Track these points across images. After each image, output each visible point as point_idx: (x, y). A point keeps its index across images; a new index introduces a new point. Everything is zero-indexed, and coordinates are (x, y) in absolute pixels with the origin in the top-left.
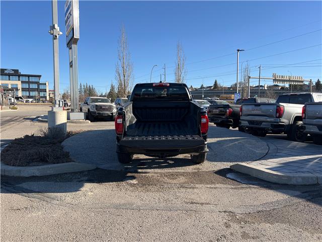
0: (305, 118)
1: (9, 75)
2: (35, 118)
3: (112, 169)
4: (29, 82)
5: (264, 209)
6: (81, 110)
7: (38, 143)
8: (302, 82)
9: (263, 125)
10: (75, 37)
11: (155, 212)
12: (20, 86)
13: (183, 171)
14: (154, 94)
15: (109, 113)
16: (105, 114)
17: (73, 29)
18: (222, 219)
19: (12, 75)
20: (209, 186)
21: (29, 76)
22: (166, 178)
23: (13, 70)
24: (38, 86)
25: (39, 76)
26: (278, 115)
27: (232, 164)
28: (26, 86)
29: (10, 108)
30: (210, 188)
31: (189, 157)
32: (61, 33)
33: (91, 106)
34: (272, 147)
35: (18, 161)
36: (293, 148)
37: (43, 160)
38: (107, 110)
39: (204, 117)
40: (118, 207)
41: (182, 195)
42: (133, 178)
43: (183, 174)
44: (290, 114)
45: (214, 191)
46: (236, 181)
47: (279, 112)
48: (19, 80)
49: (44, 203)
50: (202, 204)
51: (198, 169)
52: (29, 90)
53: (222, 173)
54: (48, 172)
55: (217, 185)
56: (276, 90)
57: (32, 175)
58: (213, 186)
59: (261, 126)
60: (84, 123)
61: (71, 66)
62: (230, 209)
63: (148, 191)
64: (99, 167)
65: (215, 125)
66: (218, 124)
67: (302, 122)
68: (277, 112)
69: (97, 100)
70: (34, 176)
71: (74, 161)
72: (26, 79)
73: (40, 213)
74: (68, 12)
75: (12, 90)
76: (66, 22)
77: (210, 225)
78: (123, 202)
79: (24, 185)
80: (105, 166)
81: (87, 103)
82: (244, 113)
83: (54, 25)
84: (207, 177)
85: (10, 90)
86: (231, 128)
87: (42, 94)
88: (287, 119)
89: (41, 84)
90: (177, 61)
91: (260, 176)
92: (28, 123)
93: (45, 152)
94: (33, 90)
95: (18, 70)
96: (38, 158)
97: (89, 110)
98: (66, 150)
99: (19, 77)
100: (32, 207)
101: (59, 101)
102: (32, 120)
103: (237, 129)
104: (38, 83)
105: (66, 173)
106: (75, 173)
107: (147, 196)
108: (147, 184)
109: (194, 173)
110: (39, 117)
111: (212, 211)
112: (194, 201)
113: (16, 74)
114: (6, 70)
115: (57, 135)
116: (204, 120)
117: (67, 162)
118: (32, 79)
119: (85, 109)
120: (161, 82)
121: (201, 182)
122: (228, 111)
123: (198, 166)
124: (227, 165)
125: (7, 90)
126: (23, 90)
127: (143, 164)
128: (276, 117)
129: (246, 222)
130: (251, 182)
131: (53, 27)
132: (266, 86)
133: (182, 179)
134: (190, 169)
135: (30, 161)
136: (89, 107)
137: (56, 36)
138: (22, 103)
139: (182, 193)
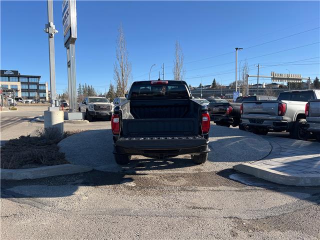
0: (308, 116)
1: (9, 76)
2: (33, 119)
3: (108, 171)
4: (28, 83)
5: (273, 214)
6: (79, 110)
7: (34, 144)
8: (301, 80)
9: (264, 124)
10: (72, 37)
11: (154, 219)
12: (19, 88)
13: (183, 172)
14: (152, 93)
15: (107, 112)
16: (103, 113)
17: (71, 28)
18: (228, 226)
19: (12, 76)
20: (211, 188)
21: (28, 77)
22: (166, 180)
23: (13, 71)
24: (38, 87)
25: (39, 77)
26: (280, 112)
27: (234, 164)
28: (26, 87)
29: (9, 108)
30: (213, 190)
31: (189, 157)
32: (57, 31)
33: (89, 106)
34: (276, 146)
35: (10, 163)
36: (298, 146)
37: (37, 162)
38: (105, 109)
39: (206, 115)
40: (113, 213)
41: (183, 199)
42: (131, 180)
43: (183, 176)
44: (292, 112)
45: (217, 194)
46: (240, 182)
47: (282, 110)
48: (19, 81)
49: (35, 209)
50: (205, 209)
51: (199, 170)
52: (29, 91)
53: (224, 173)
54: (42, 174)
55: (221, 188)
56: (275, 88)
57: (25, 178)
58: (216, 188)
59: (263, 124)
60: (82, 122)
61: (69, 66)
62: (236, 215)
63: (146, 194)
64: (95, 168)
65: (215, 124)
66: (218, 123)
67: (305, 120)
68: (279, 110)
69: (95, 100)
70: (26, 179)
71: (69, 163)
72: (26, 80)
73: (29, 221)
74: (66, 12)
75: (11, 91)
76: (64, 22)
77: (215, 233)
78: (120, 207)
79: (16, 189)
80: (102, 168)
81: (85, 103)
82: (245, 111)
83: (49, 24)
84: (209, 178)
85: (10, 91)
86: (231, 126)
87: (41, 95)
88: (289, 117)
89: (41, 85)
90: (175, 60)
91: (266, 177)
92: (26, 123)
93: (39, 153)
94: (33, 91)
95: (18, 71)
96: (32, 160)
97: (87, 110)
98: (62, 151)
99: (19, 78)
100: (21, 213)
101: (56, 101)
102: (31, 120)
103: (238, 127)
104: (37, 84)
105: (61, 176)
106: (71, 175)
107: (145, 199)
108: (145, 186)
109: (195, 175)
110: (37, 117)
111: (217, 218)
112: (196, 206)
113: (16, 75)
114: (5, 71)
115: (54, 135)
116: (205, 119)
117: (62, 164)
118: (31, 80)
119: (84, 109)
120: (159, 79)
121: (203, 184)
122: (228, 109)
123: (199, 167)
124: (229, 165)
125: (7, 91)
126: (23, 91)
127: (142, 165)
128: (279, 115)
129: (254, 230)
130: (256, 184)
131: (49, 26)
132: (264, 84)
133: (183, 181)
134: (191, 170)
135: (22, 164)
136: (88, 107)
137: (52, 35)
138: (22, 104)
139: (183, 197)
